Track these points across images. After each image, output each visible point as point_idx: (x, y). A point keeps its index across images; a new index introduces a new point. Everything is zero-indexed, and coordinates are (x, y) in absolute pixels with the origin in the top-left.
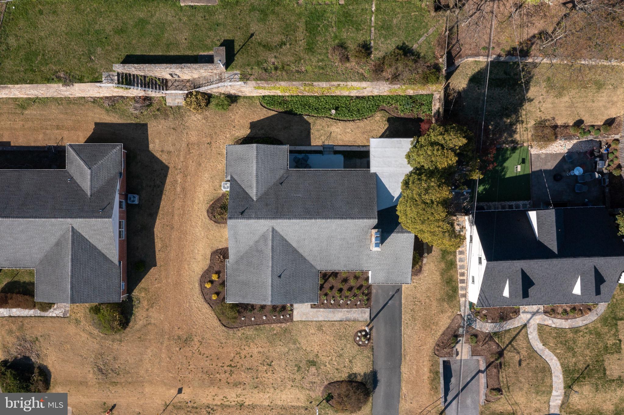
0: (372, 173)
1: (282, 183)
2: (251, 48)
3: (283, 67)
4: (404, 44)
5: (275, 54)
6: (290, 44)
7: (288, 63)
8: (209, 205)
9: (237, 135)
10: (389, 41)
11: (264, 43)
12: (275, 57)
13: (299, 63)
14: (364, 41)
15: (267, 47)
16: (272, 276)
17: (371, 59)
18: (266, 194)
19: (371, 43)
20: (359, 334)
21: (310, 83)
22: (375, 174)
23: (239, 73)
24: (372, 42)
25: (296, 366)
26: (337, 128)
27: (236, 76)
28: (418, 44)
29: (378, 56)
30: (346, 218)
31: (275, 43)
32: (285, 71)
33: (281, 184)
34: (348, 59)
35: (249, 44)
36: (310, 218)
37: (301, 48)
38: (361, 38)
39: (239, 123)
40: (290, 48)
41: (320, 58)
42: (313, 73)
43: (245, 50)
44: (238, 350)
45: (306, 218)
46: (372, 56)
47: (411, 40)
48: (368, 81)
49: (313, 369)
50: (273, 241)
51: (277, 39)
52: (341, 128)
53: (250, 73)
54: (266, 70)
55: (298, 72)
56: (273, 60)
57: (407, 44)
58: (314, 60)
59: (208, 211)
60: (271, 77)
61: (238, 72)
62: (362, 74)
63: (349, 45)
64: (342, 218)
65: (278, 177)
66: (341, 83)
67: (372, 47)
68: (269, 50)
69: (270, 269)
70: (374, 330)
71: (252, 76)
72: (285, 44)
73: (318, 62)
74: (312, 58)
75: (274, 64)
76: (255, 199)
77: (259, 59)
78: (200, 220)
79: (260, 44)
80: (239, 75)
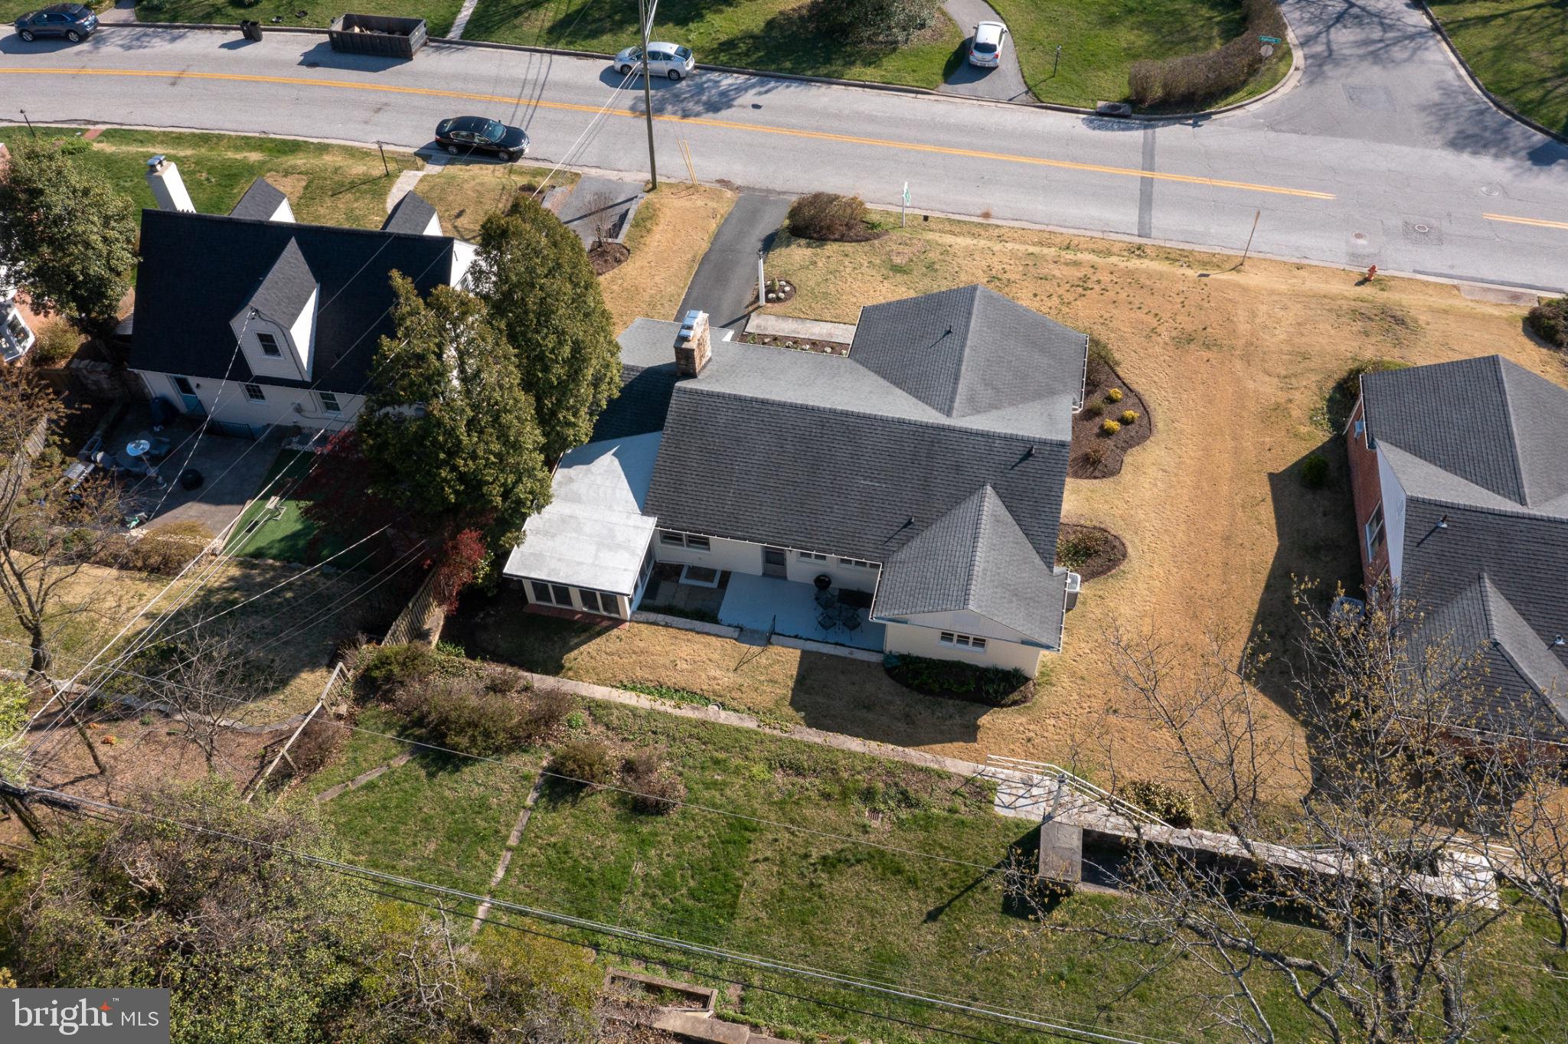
0: (653, 514)
1: (905, 526)
2: (945, 874)
3: (845, 794)
4: (431, 775)
5: (862, 839)
6: (806, 856)
7: (824, 803)
8: (1122, 567)
9: (1024, 720)
10: (477, 791)
11: (895, 882)
12: (865, 829)
13: (790, 796)
14: (554, 809)
15: (887, 866)
16: (967, 331)
17: (554, 754)
18: (956, 501)
19: (536, 802)
20: (782, 295)
21: (767, 730)
22: (645, 511)
23: (997, 809)
24: (529, 802)
25: (936, 271)
26: (715, 678)
27: (1007, 799)
28: (388, 765)
29: (526, 757)
30: (752, 400)
31: (857, 874)
32: (839, 781)
33: (910, 523)
34: (629, 767)
35: (951, 887)
36: (846, 414)
37: (770, 837)
38: (563, 821)
39: (1012, 746)
40: (807, 843)
41: (717, 794)
42: (750, 754)
43: (966, 873)
44: (1065, 309)
45: (858, 416)
46: (545, 763)
47: (405, 780)
48: (583, 698)
49: (897, 260)
50: (954, 392)
51: (847, 884)
52: (704, 676)
53: (958, 800)
54: (905, 799)
55: (799, 771)
56: (876, 824)
57: (423, 773)
58: (736, 790)
59: (1125, 555)
60: (890, 773)
61: (1001, 812)
62: (596, 720)
63: (608, 809)
64: (764, 402)
65: (916, 543)
66: (670, 710)
67: (536, 789)
68: (882, 854)
69: (969, 343)
70: (747, 303)
71: (953, 787)
72: (824, 859)
73: (725, 784)
74: (742, 801)
75: (875, 811)
76: (989, 489)
77: (922, 835)
78: (1147, 542)
79: (912, 882)
80: (997, 801)
